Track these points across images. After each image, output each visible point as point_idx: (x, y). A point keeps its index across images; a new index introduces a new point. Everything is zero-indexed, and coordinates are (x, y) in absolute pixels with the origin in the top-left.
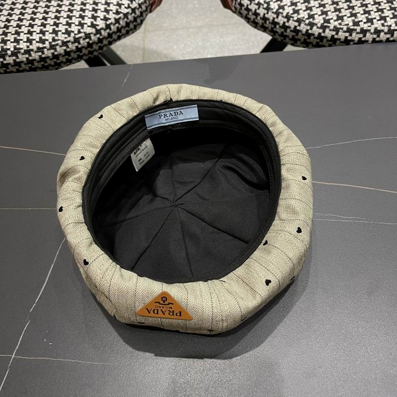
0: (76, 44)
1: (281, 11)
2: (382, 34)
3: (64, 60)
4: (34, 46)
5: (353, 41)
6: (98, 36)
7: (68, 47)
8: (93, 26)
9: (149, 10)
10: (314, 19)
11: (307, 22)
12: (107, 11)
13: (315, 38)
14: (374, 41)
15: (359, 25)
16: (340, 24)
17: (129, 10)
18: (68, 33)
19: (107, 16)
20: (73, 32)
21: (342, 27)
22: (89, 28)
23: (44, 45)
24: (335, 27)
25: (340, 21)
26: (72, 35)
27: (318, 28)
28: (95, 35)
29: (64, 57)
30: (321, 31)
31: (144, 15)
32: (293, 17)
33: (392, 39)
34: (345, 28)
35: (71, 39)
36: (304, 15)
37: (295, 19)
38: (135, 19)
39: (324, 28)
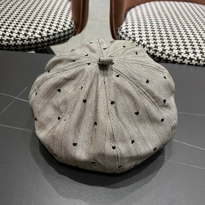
0: (29, 42)
1: (141, 42)
2: (193, 61)
3: (21, 49)
4: (5, 38)
5: (177, 62)
6: (42, 40)
7: (24, 42)
8: (40, 34)
9: (73, 34)
10: (157, 48)
11: (154, 49)
12: (50, 29)
13: (157, 58)
14: (189, 64)
15: (181, 54)
16: (171, 53)
17: (62, 31)
18: (26, 35)
19: (49, 31)
20: (28, 35)
21: (172, 54)
22: (38, 35)
23: (11, 39)
24: (168, 54)
25: (171, 51)
26: (28, 36)
27: (159, 53)
28: (40, 39)
29: (21, 47)
30: (160, 55)
31: (70, 35)
32: (146, 46)
33: (198, 64)
34: (173, 55)
35: (27, 38)
36: (152, 45)
37: (148, 47)
38: (65, 36)
39: (162, 53)
